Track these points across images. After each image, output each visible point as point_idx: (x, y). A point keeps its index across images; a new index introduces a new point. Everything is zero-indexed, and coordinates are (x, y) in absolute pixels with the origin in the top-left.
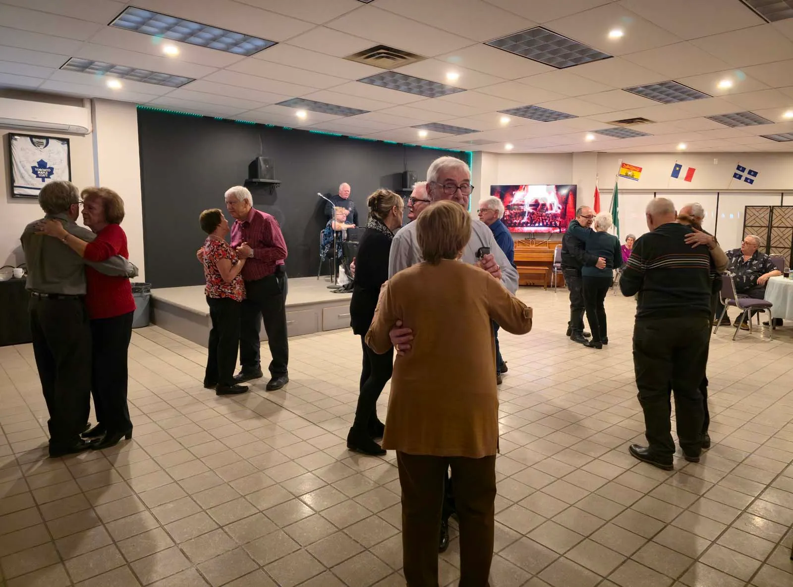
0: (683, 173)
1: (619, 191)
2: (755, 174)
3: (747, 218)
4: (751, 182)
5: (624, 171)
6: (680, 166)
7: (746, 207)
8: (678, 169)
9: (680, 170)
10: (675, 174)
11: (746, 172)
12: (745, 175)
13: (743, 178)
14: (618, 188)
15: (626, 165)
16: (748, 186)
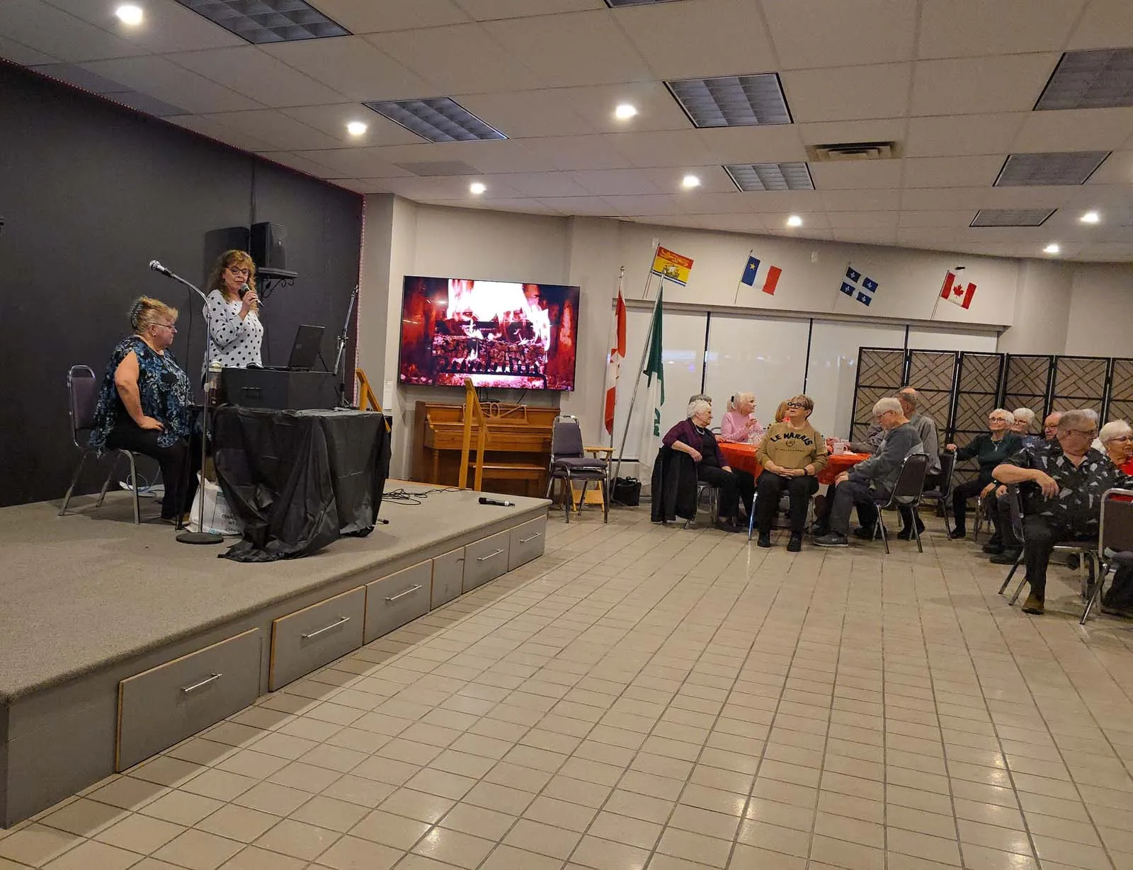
0: (761, 277)
1: (664, 306)
2: (874, 287)
3: (862, 371)
4: (868, 302)
5: (661, 264)
6: (757, 262)
7: (861, 349)
8: (753, 266)
9: (756, 268)
10: (748, 278)
11: (861, 280)
12: (859, 287)
13: (855, 294)
14: (663, 300)
15: (666, 251)
16: (861, 309)
